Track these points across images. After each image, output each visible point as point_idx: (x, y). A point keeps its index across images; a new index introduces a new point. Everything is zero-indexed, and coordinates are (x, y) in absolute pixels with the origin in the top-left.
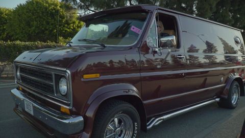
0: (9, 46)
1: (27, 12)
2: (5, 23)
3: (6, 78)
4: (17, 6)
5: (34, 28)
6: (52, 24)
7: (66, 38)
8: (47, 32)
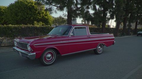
0: (5, 28)
2: (3, 15)
3: (4, 46)
4: (9, 5)
6: (30, 14)
7: (38, 22)
8: (27, 19)
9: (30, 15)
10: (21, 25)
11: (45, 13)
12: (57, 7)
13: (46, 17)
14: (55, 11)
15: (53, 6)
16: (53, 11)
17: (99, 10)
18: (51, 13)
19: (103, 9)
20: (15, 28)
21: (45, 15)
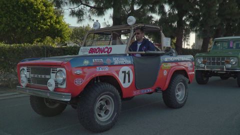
5: (3, 26)
6: (25, 20)
7: (54, 38)
8: (19, 29)
9: (24, 23)
10: (23, 45)
11: (55, 18)
12: (91, 7)
13: (58, 26)
14: (88, 16)
15: (85, 6)
16: (84, 16)
17: (170, 14)
18: (80, 20)
19: (177, 12)
20: (12, 50)
21: (56, 23)
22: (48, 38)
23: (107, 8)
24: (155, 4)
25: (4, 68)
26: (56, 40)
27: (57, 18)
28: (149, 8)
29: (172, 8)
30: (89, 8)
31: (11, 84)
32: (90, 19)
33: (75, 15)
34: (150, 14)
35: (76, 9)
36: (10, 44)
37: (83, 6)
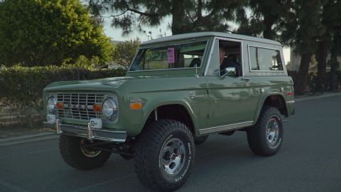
1: (7, 15)
6: (49, 33)
7: (89, 57)
8: (41, 46)
9: (49, 37)
10: (47, 68)
11: (91, 30)
12: (141, 14)
13: (95, 41)
14: (137, 26)
15: (133, 12)
16: (132, 26)
17: (253, 21)
18: (126, 33)
19: (263, 19)
20: (32, 76)
21: (93, 36)
22: (82, 57)
23: (164, 14)
24: (231, 7)
25: (22, 99)
26: (92, 60)
27: (94, 29)
28: (223, 13)
29: (256, 12)
30: (139, 15)
31: (31, 123)
32: (140, 30)
33: (119, 25)
34: (225, 22)
35: (121, 17)
36: (30, 66)
37: (130, 11)
